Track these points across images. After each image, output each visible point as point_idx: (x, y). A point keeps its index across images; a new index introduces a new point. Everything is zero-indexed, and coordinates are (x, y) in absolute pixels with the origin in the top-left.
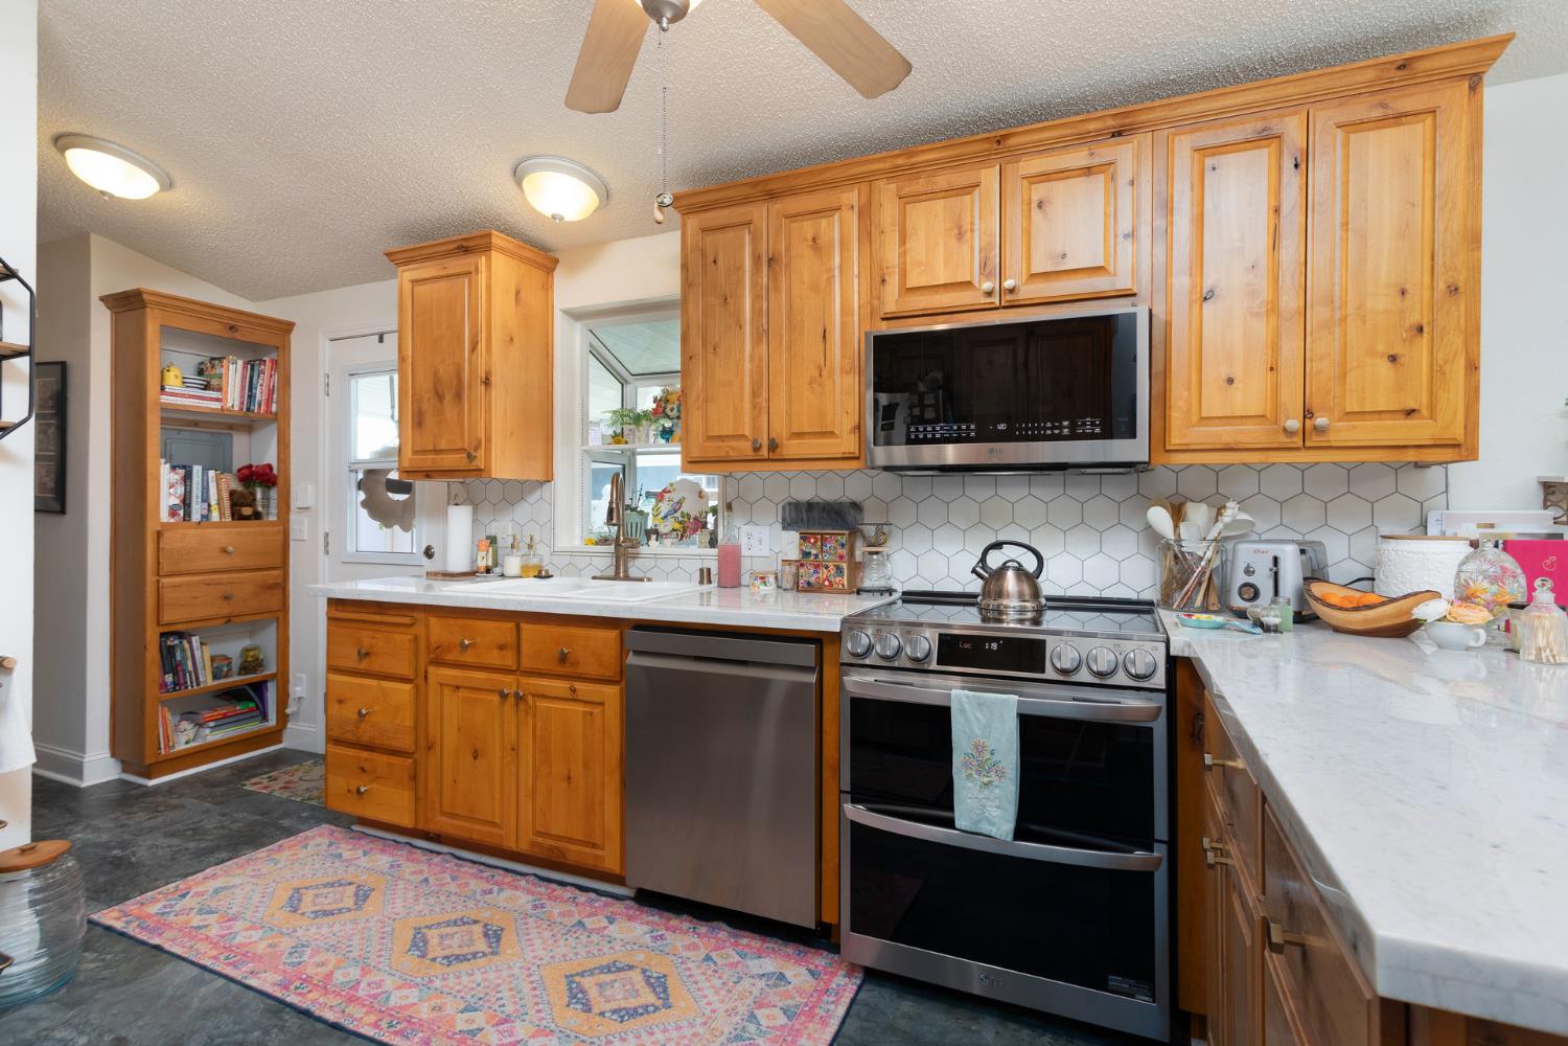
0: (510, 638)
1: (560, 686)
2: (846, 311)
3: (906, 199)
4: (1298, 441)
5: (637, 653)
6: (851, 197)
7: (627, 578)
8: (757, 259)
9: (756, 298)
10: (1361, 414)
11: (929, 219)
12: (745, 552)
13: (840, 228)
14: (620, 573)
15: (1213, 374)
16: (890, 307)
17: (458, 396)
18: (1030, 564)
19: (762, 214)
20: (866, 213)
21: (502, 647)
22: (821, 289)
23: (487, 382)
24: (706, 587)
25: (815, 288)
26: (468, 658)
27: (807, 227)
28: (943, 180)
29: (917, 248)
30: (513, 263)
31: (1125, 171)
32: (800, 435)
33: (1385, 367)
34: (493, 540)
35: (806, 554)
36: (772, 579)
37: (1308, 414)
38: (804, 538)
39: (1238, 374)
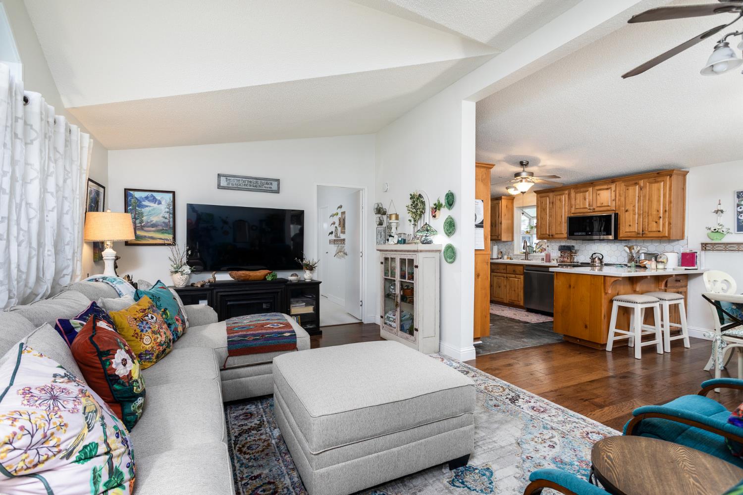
0: (505, 268)
1: (513, 276)
2: (565, 212)
3: (576, 193)
4: (641, 236)
5: (526, 270)
6: (567, 192)
7: (528, 260)
8: (550, 203)
9: (550, 209)
10: (651, 231)
11: (580, 196)
12: (551, 255)
13: (564, 198)
14: (526, 259)
15: (627, 224)
16: (573, 212)
17: (496, 226)
18: (601, 258)
19: (551, 195)
20: (569, 195)
21: (504, 269)
22: (561, 208)
23: (501, 223)
24: (543, 261)
25: (560, 208)
26: (498, 271)
27: (559, 197)
28: (582, 190)
29: (578, 201)
30: (506, 200)
31: (613, 189)
32: (557, 234)
33: (655, 223)
34: (502, 252)
35: (562, 255)
36: (556, 260)
37: (643, 231)
38: (561, 252)
39: (631, 224)
